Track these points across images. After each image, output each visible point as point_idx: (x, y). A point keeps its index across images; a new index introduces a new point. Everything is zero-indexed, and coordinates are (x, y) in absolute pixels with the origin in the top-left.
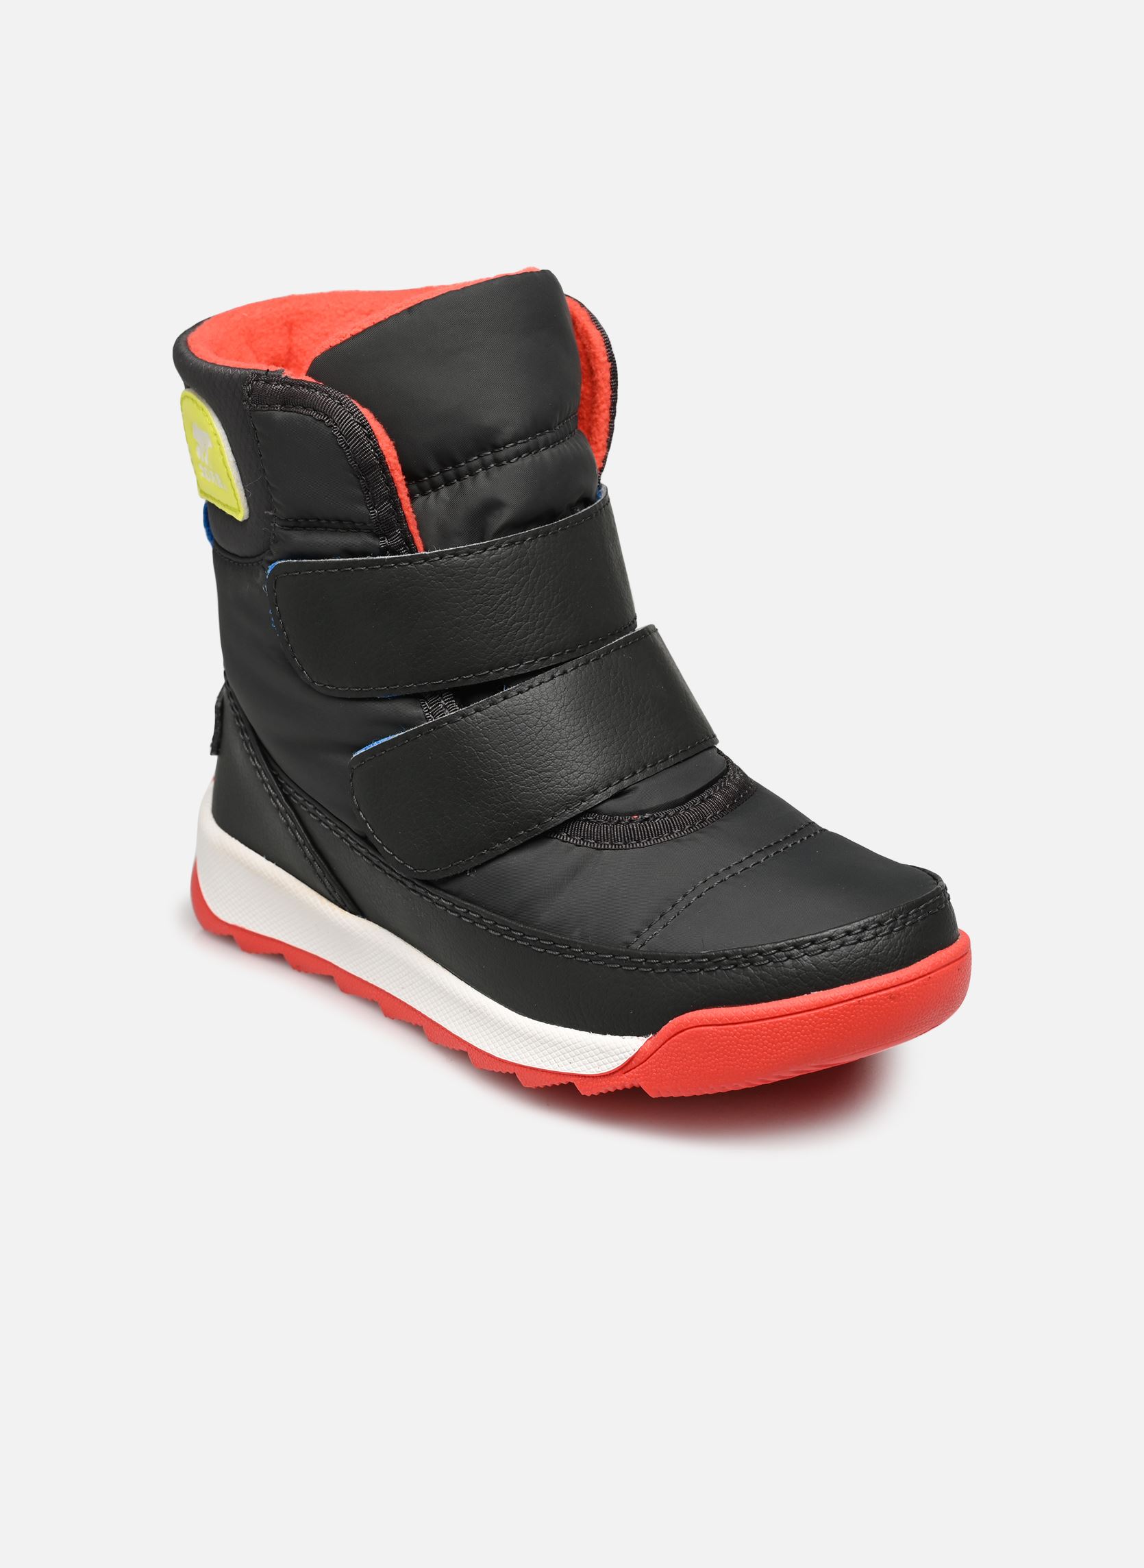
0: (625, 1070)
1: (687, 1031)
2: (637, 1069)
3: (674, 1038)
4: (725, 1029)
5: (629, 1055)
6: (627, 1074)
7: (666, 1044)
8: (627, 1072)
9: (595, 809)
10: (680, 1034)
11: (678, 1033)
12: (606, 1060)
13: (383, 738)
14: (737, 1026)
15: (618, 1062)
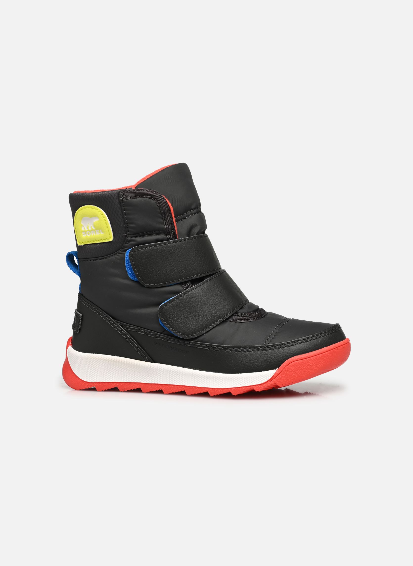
0: (271, 380)
1: (292, 363)
2: (275, 379)
3: (287, 366)
4: (303, 361)
5: (272, 375)
6: (272, 381)
7: (284, 369)
8: (272, 380)
9: (237, 312)
10: (289, 365)
11: (288, 365)
12: (264, 379)
13: (170, 298)
14: (306, 359)
15: (268, 378)
